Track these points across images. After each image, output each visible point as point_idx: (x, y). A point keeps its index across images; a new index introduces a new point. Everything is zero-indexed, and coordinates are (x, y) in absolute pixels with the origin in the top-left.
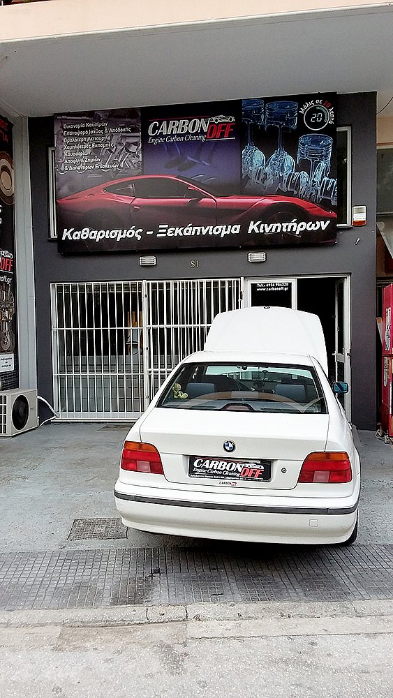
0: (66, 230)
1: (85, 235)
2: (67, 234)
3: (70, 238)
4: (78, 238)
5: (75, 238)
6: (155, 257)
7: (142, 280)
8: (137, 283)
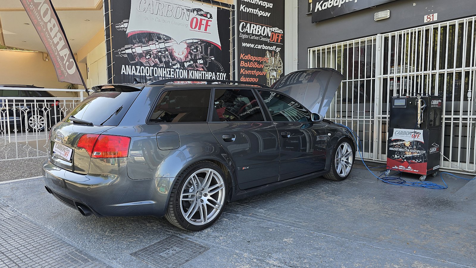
0: (318, 3)
1: (330, 4)
2: (318, 6)
3: (320, 9)
4: (326, 8)
5: (323, 8)
6: (389, 11)
7: (377, 35)
8: (372, 38)
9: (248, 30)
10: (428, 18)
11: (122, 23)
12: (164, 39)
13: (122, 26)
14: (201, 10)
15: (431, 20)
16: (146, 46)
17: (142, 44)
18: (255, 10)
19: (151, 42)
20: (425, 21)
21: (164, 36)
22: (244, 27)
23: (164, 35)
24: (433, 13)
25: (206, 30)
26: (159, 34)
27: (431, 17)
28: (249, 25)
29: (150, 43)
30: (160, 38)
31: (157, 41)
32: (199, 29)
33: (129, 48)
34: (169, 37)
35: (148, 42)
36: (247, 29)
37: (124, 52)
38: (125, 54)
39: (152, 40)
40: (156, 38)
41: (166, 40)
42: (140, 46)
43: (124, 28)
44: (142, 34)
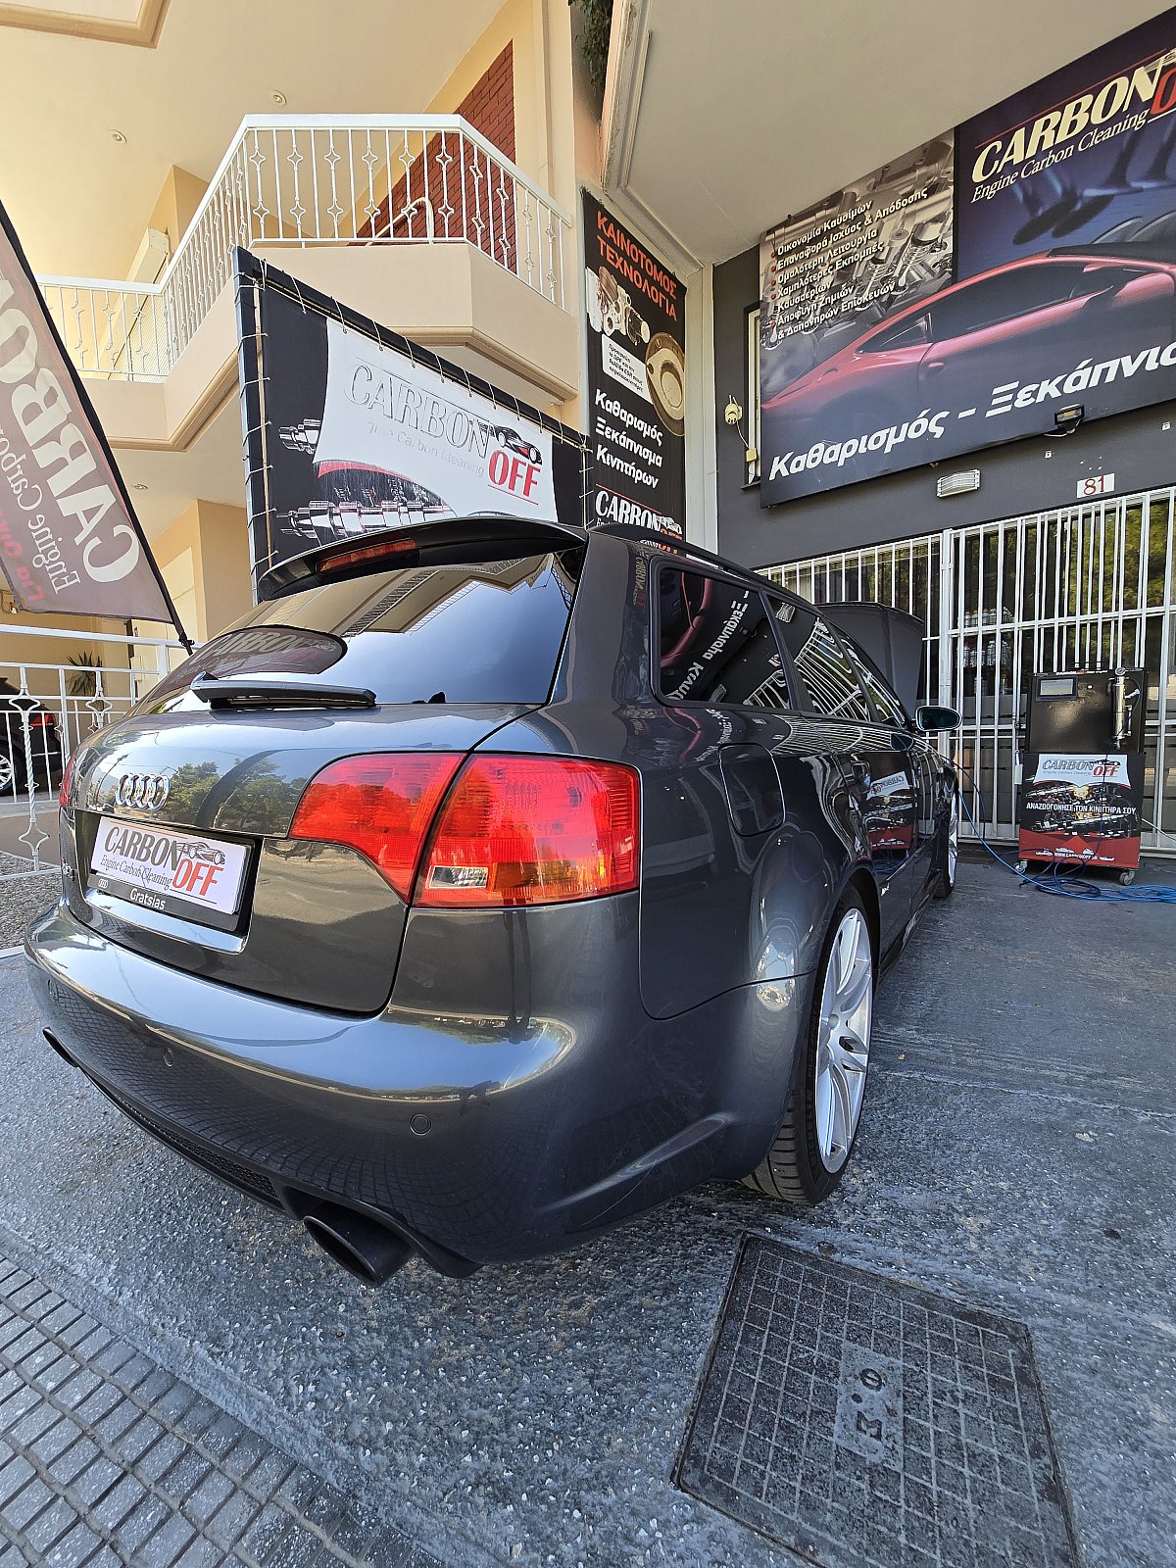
0: (777, 459)
2: (778, 466)
3: (785, 473)
4: (801, 468)
5: (793, 470)
6: (978, 472)
7: (941, 531)
8: (929, 540)
9: (615, 513)
10: (1088, 486)
11: (301, 427)
12: (423, 500)
13: (301, 437)
14: (515, 435)
15: (1098, 492)
16: (373, 514)
17: (360, 505)
18: (627, 465)
19: (385, 504)
20: (1080, 494)
21: (423, 492)
22: (605, 504)
23: (422, 488)
24: (1102, 474)
25: (526, 492)
26: (409, 483)
27: (1098, 485)
28: (615, 499)
29: (383, 506)
30: (412, 497)
31: (405, 505)
32: (512, 486)
33: (322, 513)
34: (435, 497)
35: (378, 500)
36: (612, 510)
37: (306, 522)
38: (310, 527)
39: (391, 498)
40: (401, 492)
41: (428, 504)
42: (355, 511)
43: (306, 444)
44: (361, 472)
